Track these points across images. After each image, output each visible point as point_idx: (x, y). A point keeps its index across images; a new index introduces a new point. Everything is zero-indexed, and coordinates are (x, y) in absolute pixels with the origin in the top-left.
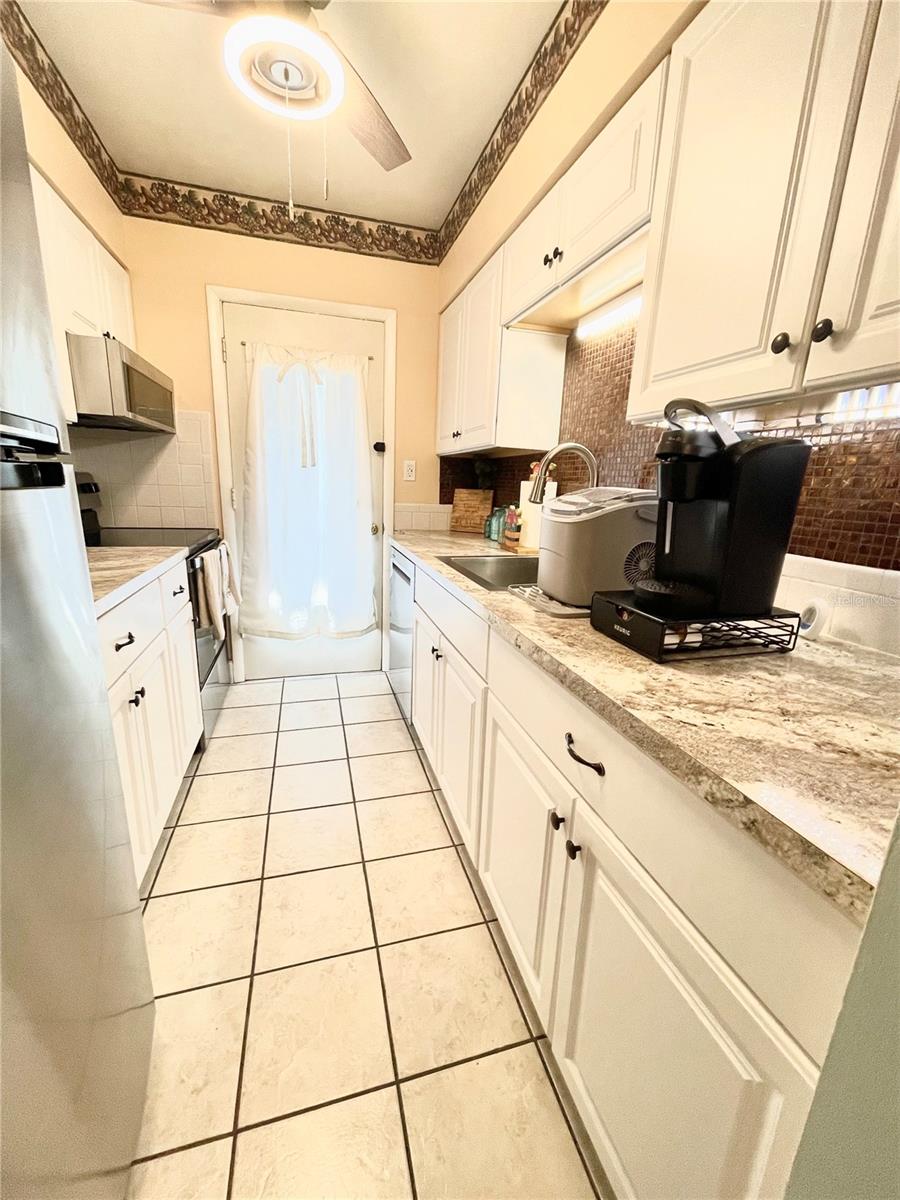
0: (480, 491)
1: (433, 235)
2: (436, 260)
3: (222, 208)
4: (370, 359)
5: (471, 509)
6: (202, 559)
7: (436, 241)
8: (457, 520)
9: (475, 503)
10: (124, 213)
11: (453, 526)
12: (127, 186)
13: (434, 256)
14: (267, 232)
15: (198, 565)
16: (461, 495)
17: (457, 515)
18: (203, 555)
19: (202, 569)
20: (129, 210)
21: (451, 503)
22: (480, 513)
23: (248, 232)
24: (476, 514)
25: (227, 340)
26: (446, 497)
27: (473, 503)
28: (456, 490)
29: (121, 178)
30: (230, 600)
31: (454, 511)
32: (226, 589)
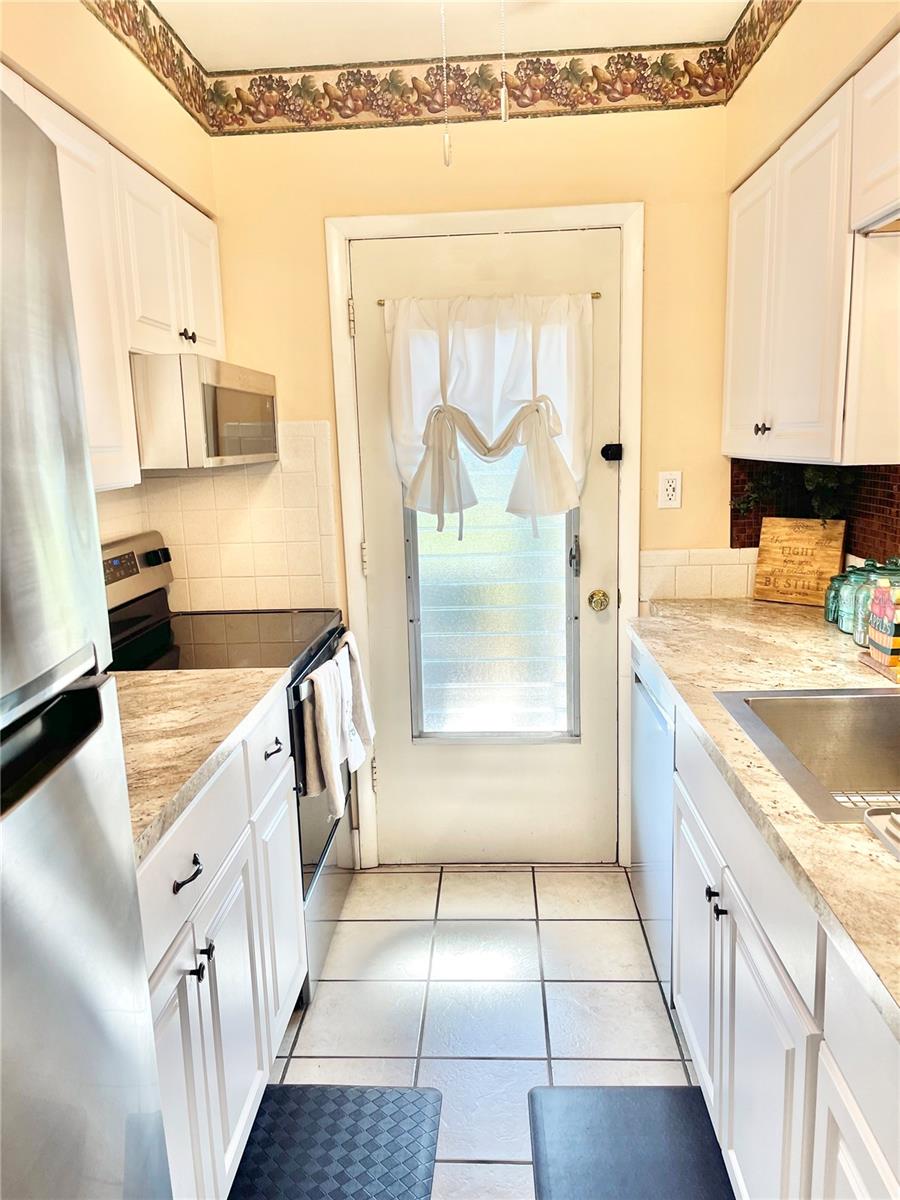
0: (815, 523)
1: (715, 52)
2: (722, 94)
3: (350, 93)
4: (596, 296)
5: (797, 558)
6: (312, 682)
7: (720, 60)
8: (768, 579)
9: (805, 545)
10: (213, 134)
11: (758, 591)
12: (218, 94)
13: (716, 89)
14: (420, 113)
15: (304, 693)
16: (776, 530)
17: (767, 568)
18: (312, 675)
19: (312, 698)
20: (220, 127)
21: (756, 545)
22: (816, 567)
23: (390, 119)
24: (807, 568)
25: (356, 301)
26: (745, 533)
27: (801, 546)
28: (766, 520)
29: (209, 82)
30: (355, 742)
31: (760, 562)
32: (349, 725)
